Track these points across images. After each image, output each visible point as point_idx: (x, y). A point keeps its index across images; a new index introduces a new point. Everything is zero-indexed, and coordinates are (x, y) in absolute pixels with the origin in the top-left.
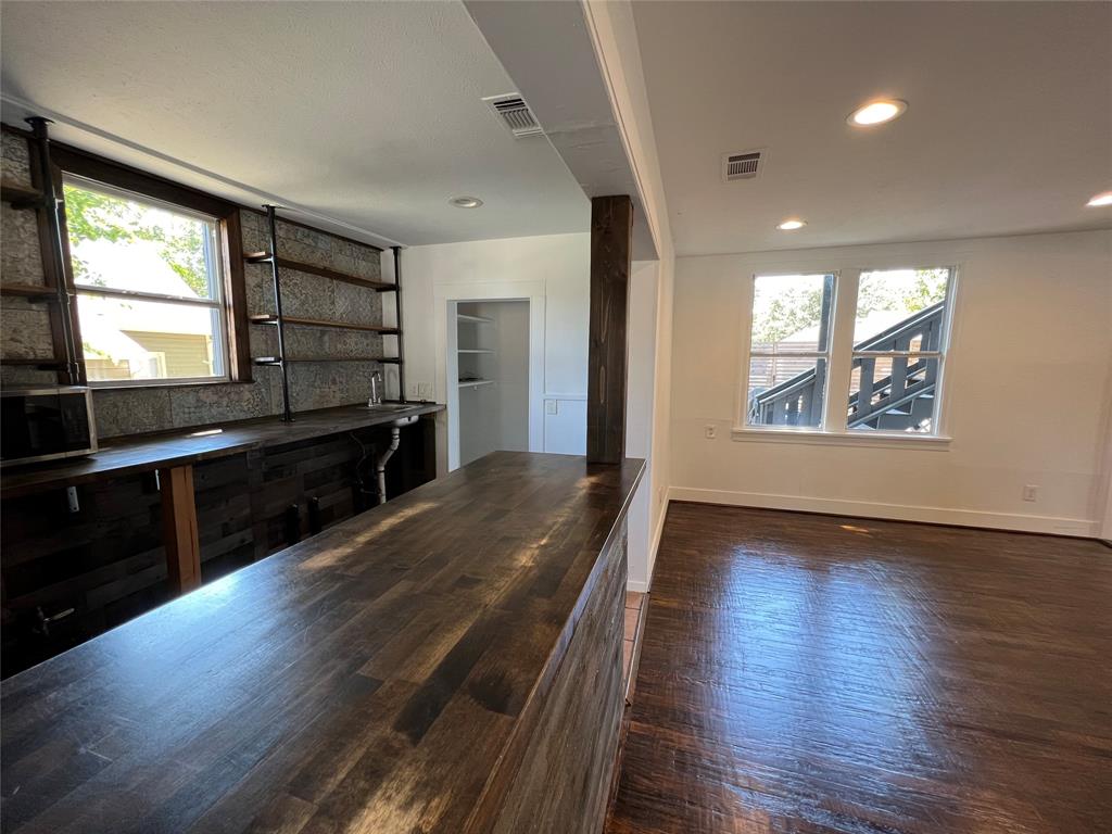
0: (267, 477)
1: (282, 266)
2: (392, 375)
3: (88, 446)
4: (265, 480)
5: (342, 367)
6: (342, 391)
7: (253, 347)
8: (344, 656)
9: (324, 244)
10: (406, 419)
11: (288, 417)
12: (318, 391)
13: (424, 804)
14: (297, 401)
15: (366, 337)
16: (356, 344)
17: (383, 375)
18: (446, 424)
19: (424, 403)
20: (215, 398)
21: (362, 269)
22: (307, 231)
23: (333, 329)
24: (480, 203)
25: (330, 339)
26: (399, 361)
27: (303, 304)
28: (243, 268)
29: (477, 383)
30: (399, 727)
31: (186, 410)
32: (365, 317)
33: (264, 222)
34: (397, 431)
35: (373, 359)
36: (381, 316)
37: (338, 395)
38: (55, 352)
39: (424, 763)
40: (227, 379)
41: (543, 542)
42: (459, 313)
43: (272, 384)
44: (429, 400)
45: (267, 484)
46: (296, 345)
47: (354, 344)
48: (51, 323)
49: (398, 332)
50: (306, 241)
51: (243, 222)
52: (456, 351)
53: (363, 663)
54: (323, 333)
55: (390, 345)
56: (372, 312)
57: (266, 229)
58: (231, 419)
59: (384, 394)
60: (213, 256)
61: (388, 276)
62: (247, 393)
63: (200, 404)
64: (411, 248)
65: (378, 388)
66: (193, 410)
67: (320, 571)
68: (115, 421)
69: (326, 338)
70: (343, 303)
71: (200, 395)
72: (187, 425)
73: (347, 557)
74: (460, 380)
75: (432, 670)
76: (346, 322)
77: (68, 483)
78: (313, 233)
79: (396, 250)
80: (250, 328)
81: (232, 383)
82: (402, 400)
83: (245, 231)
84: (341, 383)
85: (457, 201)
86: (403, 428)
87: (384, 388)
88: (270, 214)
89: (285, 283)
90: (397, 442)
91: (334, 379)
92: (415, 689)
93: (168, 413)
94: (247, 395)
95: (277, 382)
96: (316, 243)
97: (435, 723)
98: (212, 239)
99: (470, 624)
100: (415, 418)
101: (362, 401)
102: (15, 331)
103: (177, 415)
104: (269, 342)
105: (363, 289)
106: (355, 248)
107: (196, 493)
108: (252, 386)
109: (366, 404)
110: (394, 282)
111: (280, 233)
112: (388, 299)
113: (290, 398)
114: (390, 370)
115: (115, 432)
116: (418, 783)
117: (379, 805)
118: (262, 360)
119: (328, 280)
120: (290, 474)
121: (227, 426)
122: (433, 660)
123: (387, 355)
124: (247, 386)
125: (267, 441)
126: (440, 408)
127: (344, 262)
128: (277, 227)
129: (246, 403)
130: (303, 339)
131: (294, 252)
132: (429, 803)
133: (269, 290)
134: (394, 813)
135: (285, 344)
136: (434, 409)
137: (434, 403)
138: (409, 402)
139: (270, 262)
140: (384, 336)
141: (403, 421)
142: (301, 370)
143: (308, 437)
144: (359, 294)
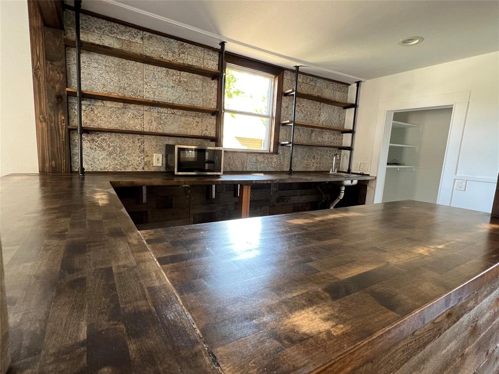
0: (278, 201)
1: (298, 97)
2: (345, 157)
3: (220, 172)
4: (277, 202)
5: (319, 150)
6: (317, 163)
7: (281, 137)
8: (302, 256)
9: (320, 83)
10: (350, 181)
11: (291, 172)
12: (305, 162)
13: (335, 324)
14: (295, 166)
15: (334, 134)
16: (328, 138)
17: (340, 157)
18: (374, 189)
19: (363, 174)
20: (263, 159)
21: (337, 96)
22: (312, 78)
23: (317, 129)
24: (422, 39)
25: (315, 135)
26: (350, 149)
27: (304, 117)
28: (281, 99)
29: (400, 167)
30: (326, 290)
31: (252, 164)
32: (335, 124)
33: (293, 75)
34: (343, 188)
35: (336, 147)
36: (344, 123)
37: (315, 165)
38: (216, 135)
39: (337, 309)
40: (268, 152)
41: (440, 247)
42: (394, 120)
43: (286, 155)
44: (365, 173)
45: (277, 204)
46: (298, 137)
47: (327, 138)
48: (216, 124)
49: (352, 132)
50: (311, 83)
51: (285, 76)
52: (388, 144)
53: (311, 262)
54: (312, 131)
55: (346, 140)
56: (340, 120)
57: (294, 79)
58: (267, 170)
59: (339, 167)
60: (271, 94)
61: (351, 99)
62: (275, 159)
63: (257, 161)
64: (368, 81)
65: (336, 163)
66: (254, 164)
67: (296, 225)
68: (229, 165)
69: (313, 134)
70: (325, 115)
71: (258, 157)
72: (251, 170)
73: (310, 223)
74: (388, 164)
75: (348, 277)
76: (325, 125)
77: (213, 183)
78: (315, 79)
79: (358, 83)
80: (281, 128)
81: (270, 153)
82: (349, 172)
83: (285, 80)
84: (317, 159)
85: (404, 42)
86: (347, 187)
87: (340, 163)
88: (296, 71)
89: (298, 106)
90: (342, 195)
91: (314, 157)
92: (336, 280)
93: (245, 164)
94: (275, 160)
95: (288, 155)
96: (316, 84)
97: (346, 297)
98: (271, 85)
99: (376, 267)
100: (355, 182)
101: (326, 170)
102: (207, 126)
103: (249, 165)
104: (288, 135)
105: (336, 108)
106: (335, 85)
107: (250, 201)
108: (277, 156)
109: (329, 172)
110: (355, 103)
111: (300, 80)
112: (350, 112)
113: (292, 163)
114: (345, 154)
115: (228, 169)
116: (332, 315)
117: (310, 312)
118: (283, 143)
119: (318, 103)
120: (287, 201)
121: (265, 173)
122: (349, 273)
123: (344, 145)
124: (275, 155)
125: (280, 180)
126: (373, 178)
127: (328, 93)
128: (299, 77)
129: (274, 163)
130: (303, 134)
131: (304, 89)
132: (337, 325)
133: (291, 109)
134: (317, 319)
135: (294, 136)
136: (367, 178)
137: (368, 175)
138: (353, 173)
139: (293, 94)
140: (344, 134)
141: (348, 183)
142: (300, 149)
143: (298, 181)
144: (333, 110)
